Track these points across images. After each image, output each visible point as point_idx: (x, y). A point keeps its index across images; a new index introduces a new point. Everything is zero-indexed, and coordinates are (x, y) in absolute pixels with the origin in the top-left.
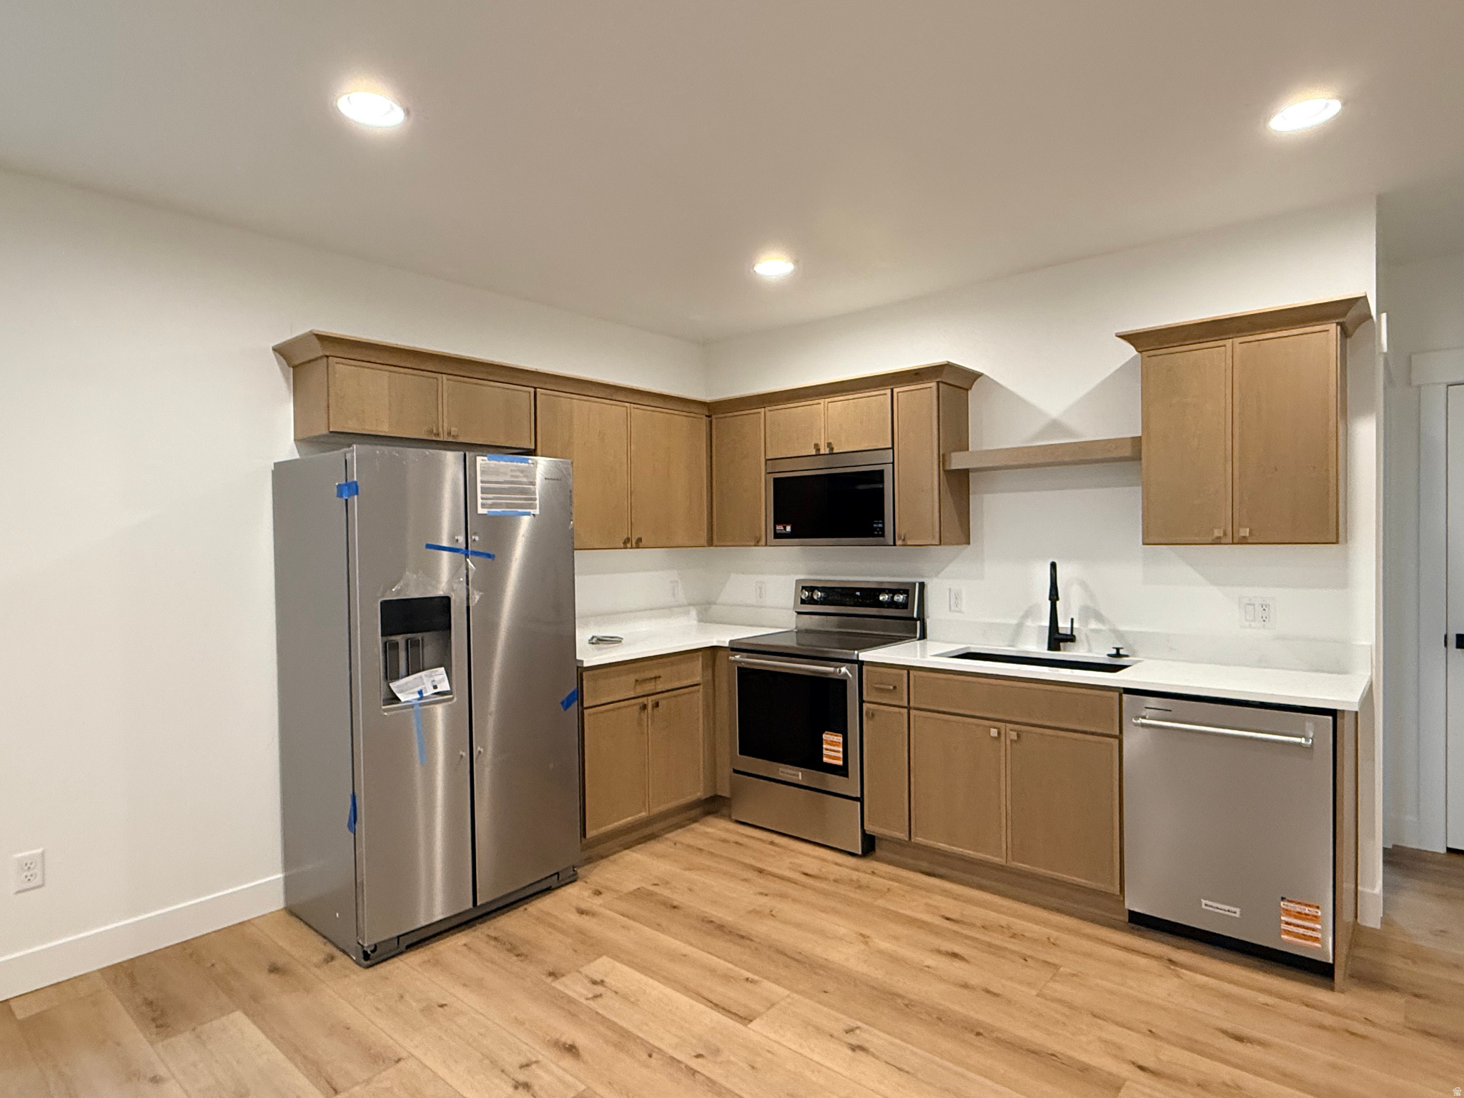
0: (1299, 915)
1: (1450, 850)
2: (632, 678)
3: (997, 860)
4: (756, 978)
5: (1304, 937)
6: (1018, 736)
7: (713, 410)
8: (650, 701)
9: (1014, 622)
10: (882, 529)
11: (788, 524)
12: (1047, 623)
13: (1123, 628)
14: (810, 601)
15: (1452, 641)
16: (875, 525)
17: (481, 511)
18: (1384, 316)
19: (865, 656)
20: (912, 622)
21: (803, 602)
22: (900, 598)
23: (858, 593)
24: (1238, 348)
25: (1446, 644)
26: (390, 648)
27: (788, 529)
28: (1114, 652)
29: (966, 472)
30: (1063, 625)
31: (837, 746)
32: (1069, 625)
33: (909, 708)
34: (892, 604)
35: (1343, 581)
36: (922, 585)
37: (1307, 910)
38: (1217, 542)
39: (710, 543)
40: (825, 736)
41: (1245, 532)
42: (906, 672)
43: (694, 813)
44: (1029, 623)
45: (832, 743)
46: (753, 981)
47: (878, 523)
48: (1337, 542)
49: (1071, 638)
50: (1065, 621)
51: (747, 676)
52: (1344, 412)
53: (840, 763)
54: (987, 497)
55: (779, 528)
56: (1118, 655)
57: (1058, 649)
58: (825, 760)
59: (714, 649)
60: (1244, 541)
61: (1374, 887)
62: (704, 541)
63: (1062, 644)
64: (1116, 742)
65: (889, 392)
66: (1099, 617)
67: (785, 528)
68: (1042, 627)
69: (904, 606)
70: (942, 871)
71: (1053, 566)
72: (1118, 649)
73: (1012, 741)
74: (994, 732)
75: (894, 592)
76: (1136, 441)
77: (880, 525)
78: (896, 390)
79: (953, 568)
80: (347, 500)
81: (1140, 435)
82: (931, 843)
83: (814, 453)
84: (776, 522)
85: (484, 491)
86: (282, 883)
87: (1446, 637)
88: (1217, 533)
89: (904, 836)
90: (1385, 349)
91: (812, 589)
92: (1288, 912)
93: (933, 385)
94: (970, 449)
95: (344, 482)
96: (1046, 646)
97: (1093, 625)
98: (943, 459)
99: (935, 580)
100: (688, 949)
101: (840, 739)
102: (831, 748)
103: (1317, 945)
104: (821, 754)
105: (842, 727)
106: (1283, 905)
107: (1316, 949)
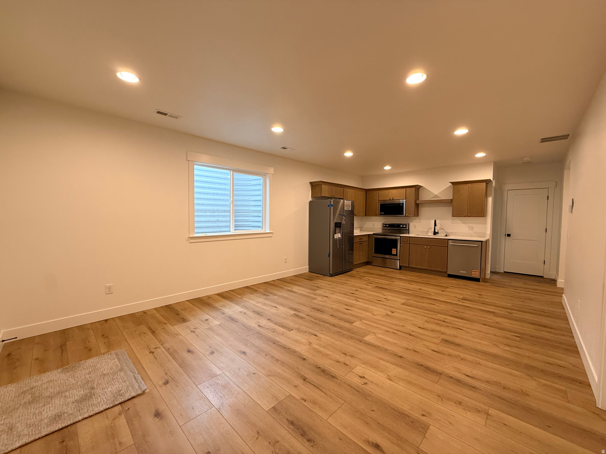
0: (475, 272)
1: (504, 272)
2: (358, 238)
3: (425, 268)
5: (476, 275)
6: (430, 248)
7: (367, 191)
8: (361, 242)
9: (427, 230)
10: (403, 214)
12: (433, 230)
13: (447, 231)
14: (385, 227)
15: (506, 235)
16: (401, 213)
17: (345, 209)
18: (494, 180)
19: (401, 235)
20: (406, 231)
21: (384, 227)
22: (404, 226)
24: (469, 186)
25: (505, 236)
26: (335, 230)
27: (383, 213)
28: (446, 234)
29: (419, 204)
30: (436, 231)
32: (437, 231)
33: (409, 244)
34: (403, 227)
35: (485, 223)
36: (409, 224)
37: (476, 271)
38: (465, 216)
39: (366, 216)
40: (393, 249)
41: (469, 215)
42: (409, 238)
43: (365, 264)
44: (430, 230)
48: (484, 217)
49: (438, 233)
50: (437, 230)
51: (376, 239)
52: (486, 196)
53: (396, 254)
54: (422, 208)
55: (381, 213)
57: (436, 234)
58: (393, 253)
59: (369, 235)
60: (469, 216)
61: (488, 271)
62: (364, 215)
64: (447, 248)
65: (405, 189)
66: (443, 229)
68: (432, 231)
69: (405, 227)
70: (416, 271)
71: (435, 220)
73: (429, 248)
74: (426, 247)
75: (403, 225)
76: (452, 200)
78: (407, 189)
79: (414, 221)
80: (330, 207)
81: (452, 198)
82: (413, 266)
83: (389, 199)
84: (380, 212)
85: (346, 206)
86: (308, 268)
87: (505, 234)
88: (465, 215)
89: (408, 266)
90: (494, 186)
91: (386, 225)
92: (473, 272)
93: (414, 188)
94: (419, 200)
95: (330, 204)
96: (433, 234)
97: (442, 231)
98: (415, 201)
99: (411, 223)
101: (396, 250)
102: (394, 251)
103: (478, 276)
104: (392, 253)
105: (396, 248)
106: (473, 270)
107: (477, 276)
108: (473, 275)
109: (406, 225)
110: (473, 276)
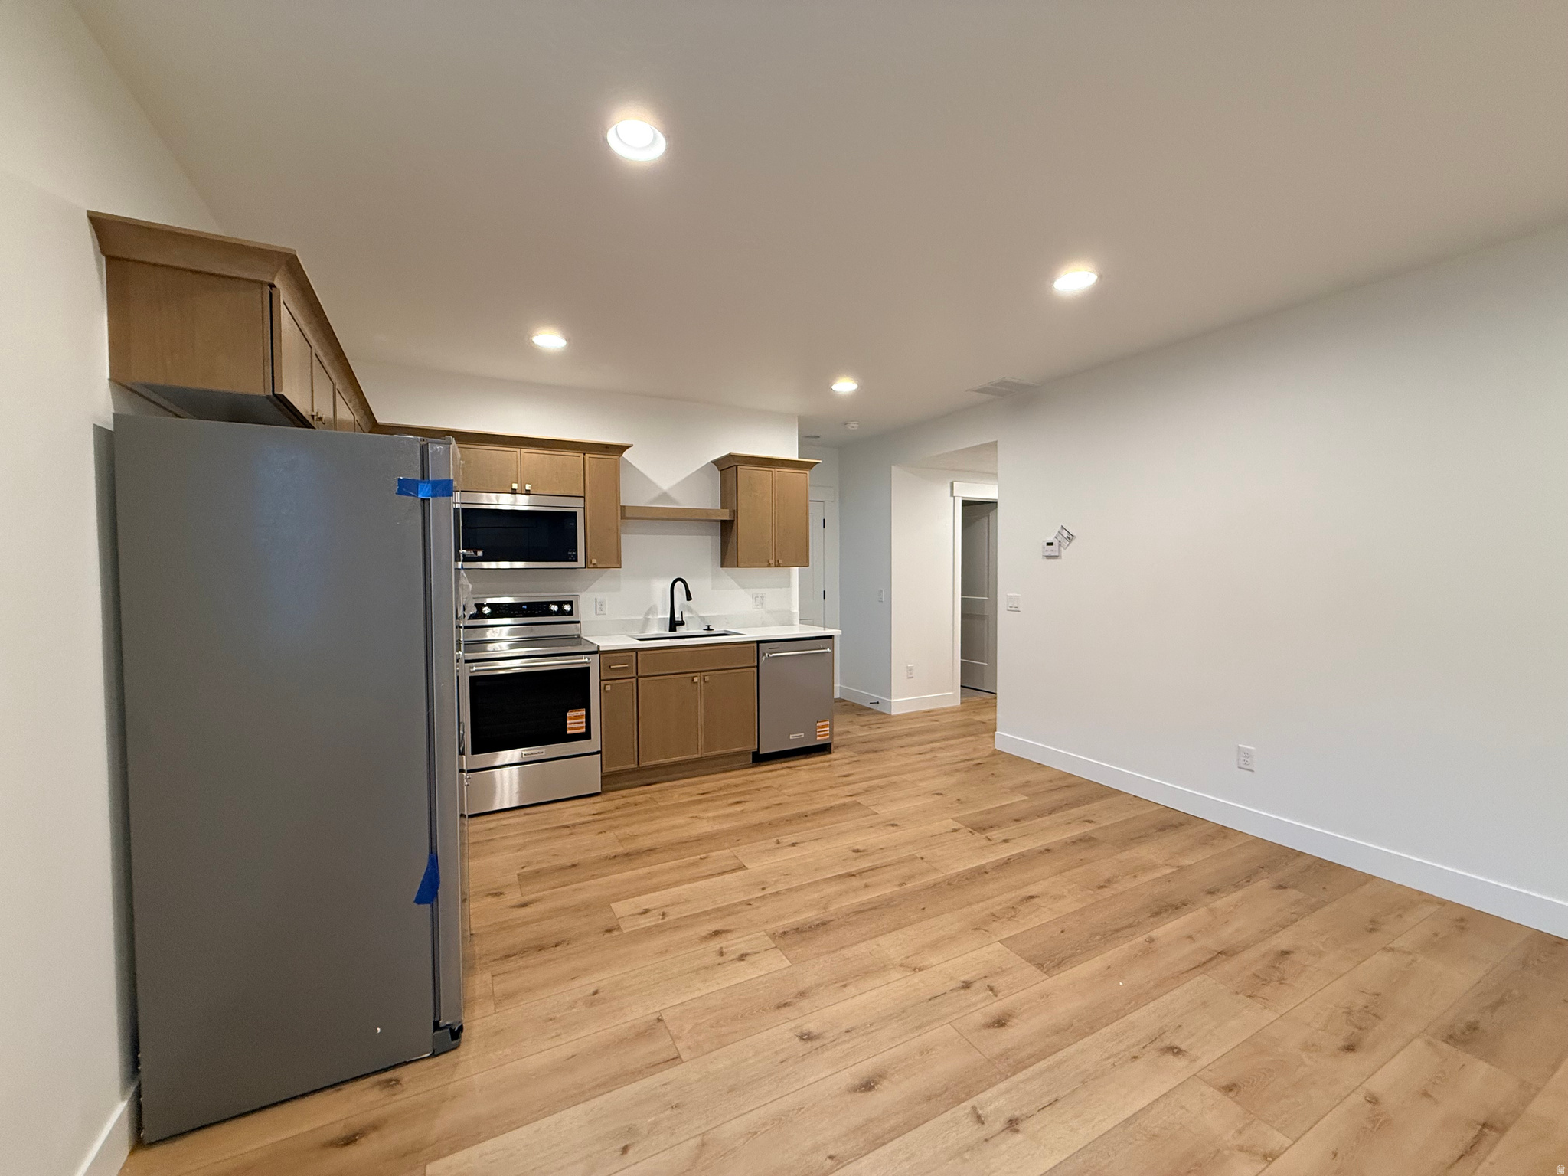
0: (823, 726)
3: (696, 756)
4: (705, 855)
5: (824, 735)
6: (710, 679)
9: (643, 617)
10: (576, 556)
11: (480, 549)
12: (668, 616)
14: (479, 615)
16: (569, 553)
20: (575, 625)
21: (471, 617)
22: (567, 608)
23: (525, 607)
24: (776, 473)
27: (480, 553)
28: (707, 628)
30: (677, 616)
31: (581, 718)
32: (681, 616)
33: (637, 678)
34: (560, 613)
36: (581, 598)
37: (825, 723)
40: (570, 714)
41: (781, 561)
42: (635, 653)
44: (653, 617)
45: (576, 717)
46: (705, 858)
47: (572, 551)
49: (682, 623)
53: (584, 730)
55: (469, 552)
56: (709, 629)
57: (675, 630)
58: (569, 732)
63: (677, 627)
65: (581, 453)
67: (476, 553)
68: (665, 619)
69: (571, 612)
70: (660, 778)
71: (681, 580)
72: (709, 626)
73: (705, 682)
74: (697, 680)
75: (561, 604)
77: (574, 553)
78: (586, 456)
79: (597, 585)
80: (425, 503)
82: (653, 762)
84: (465, 548)
89: (635, 765)
93: (616, 457)
94: (621, 504)
95: (417, 477)
96: (668, 630)
99: (585, 594)
100: (646, 870)
101: (584, 713)
102: (575, 721)
103: (828, 737)
104: (566, 729)
105: (586, 704)
106: (818, 724)
107: (827, 739)
108: (818, 738)
109: (571, 603)
110: (820, 740)
